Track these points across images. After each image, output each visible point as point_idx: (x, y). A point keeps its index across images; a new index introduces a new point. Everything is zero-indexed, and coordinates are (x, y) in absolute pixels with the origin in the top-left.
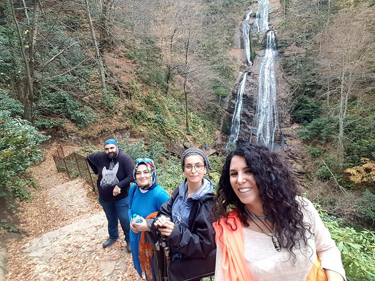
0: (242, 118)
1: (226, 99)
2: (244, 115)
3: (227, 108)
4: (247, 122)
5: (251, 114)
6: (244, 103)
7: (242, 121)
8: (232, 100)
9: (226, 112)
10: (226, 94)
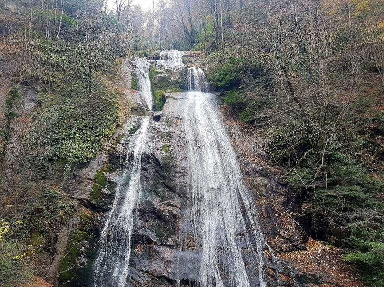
0: (139, 222)
1: (86, 170)
2: (145, 212)
3: (85, 196)
4: (159, 235)
5: (171, 209)
6: (144, 179)
7: (141, 232)
8: (107, 174)
9: (84, 209)
10: (90, 155)
